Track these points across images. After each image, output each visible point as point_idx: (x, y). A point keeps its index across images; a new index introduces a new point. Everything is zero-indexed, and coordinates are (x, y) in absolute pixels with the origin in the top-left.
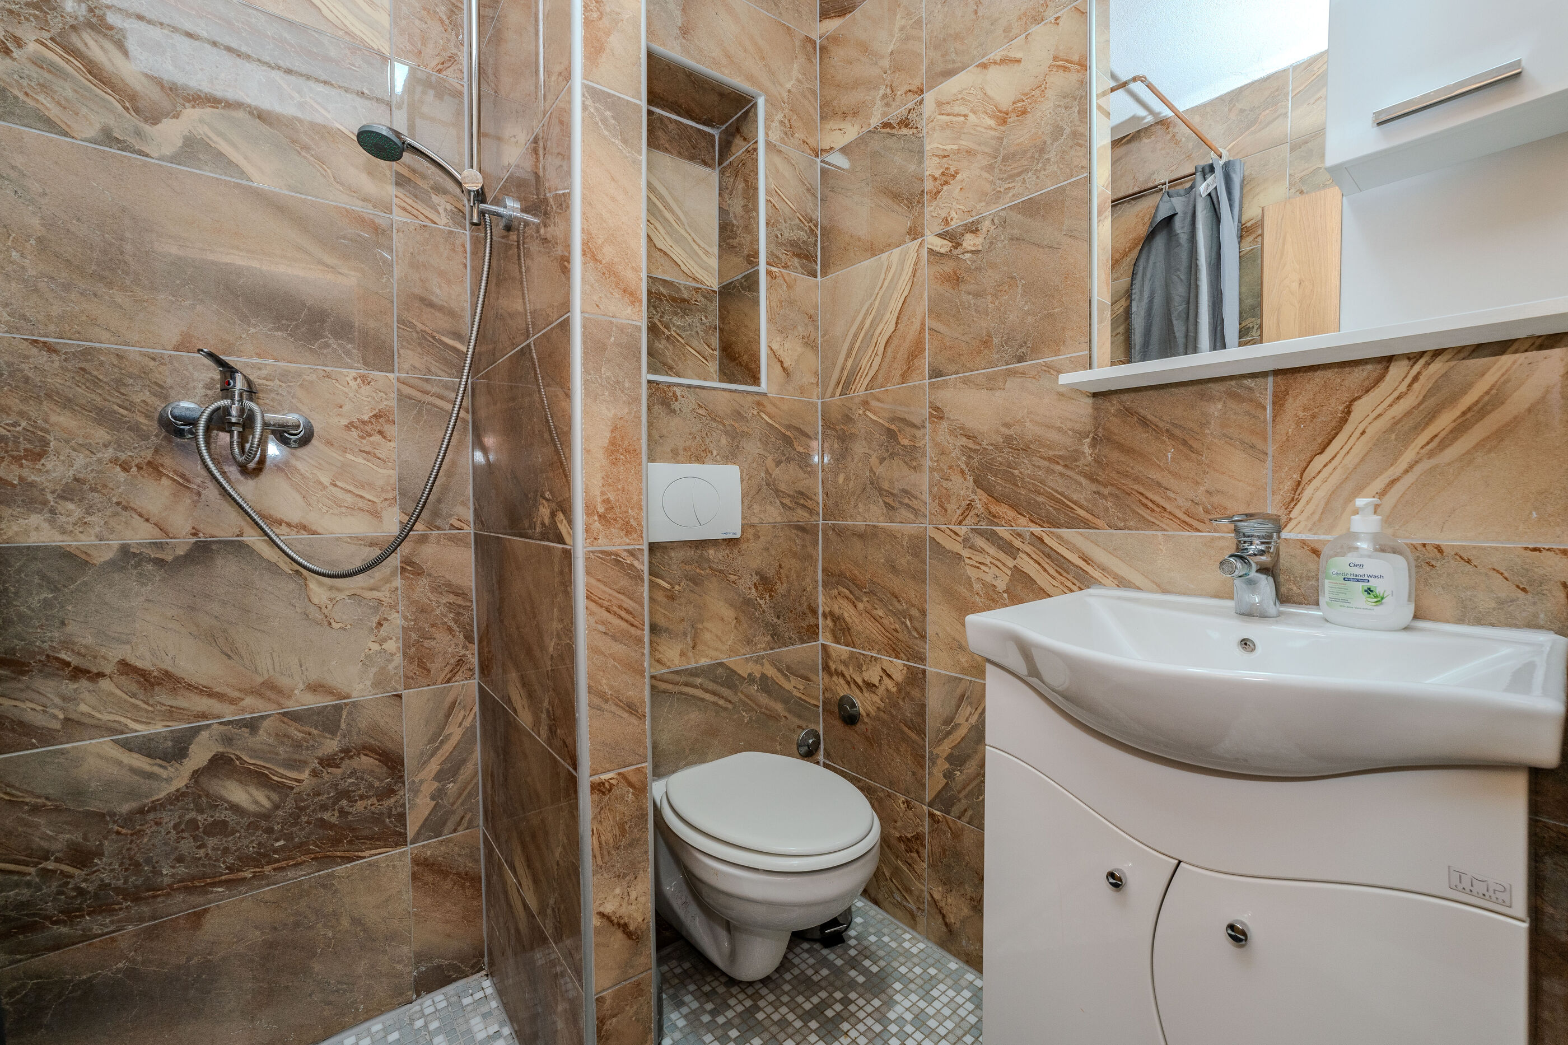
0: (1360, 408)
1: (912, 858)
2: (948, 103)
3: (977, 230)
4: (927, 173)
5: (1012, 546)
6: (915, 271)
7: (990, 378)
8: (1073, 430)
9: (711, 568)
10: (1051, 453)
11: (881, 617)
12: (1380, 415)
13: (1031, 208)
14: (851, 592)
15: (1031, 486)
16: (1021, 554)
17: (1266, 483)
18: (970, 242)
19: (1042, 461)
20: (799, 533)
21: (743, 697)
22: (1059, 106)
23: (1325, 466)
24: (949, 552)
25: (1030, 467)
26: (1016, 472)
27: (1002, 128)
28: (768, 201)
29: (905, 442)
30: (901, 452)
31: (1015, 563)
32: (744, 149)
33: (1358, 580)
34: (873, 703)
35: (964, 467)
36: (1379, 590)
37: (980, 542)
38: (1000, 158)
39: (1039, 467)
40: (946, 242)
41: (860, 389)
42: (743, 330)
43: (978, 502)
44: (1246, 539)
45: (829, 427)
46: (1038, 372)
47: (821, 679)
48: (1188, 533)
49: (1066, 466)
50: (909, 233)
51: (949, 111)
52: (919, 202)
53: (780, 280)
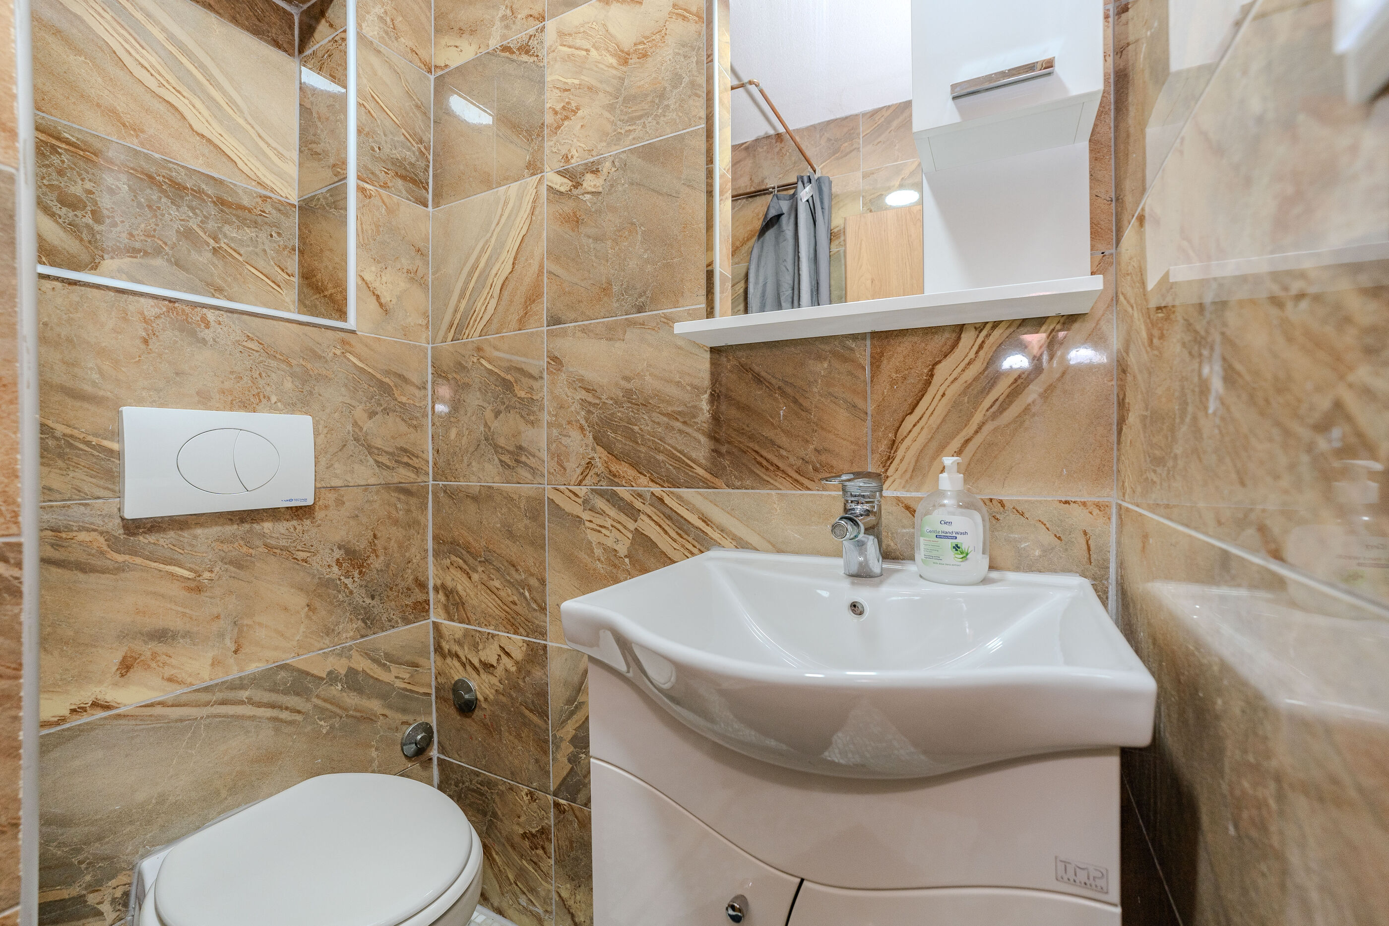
0: (942, 371)
1: (537, 855)
2: (570, 35)
3: (598, 171)
4: (548, 105)
5: (633, 507)
6: (533, 209)
7: (610, 328)
8: (691, 385)
9: (266, 545)
10: (670, 409)
11: (498, 589)
12: (956, 379)
13: (650, 153)
14: (465, 561)
15: (650, 444)
16: (642, 516)
17: (866, 442)
18: (590, 182)
19: (661, 417)
20: (402, 497)
21: (319, 702)
22: (679, 54)
23: (914, 426)
24: (569, 514)
25: (650, 423)
26: (636, 428)
27: (624, 68)
28: (360, 105)
29: (522, 394)
30: (518, 405)
31: (636, 525)
32: (330, 38)
33: (947, 537)
34: (491, 686)
35: (583, 422)
36: (964, 547)
37: (600, 503)
38: (621, 99)
39: (658, 423)
40: (566, 180)
41: (473, 335)
42: (327, 253)
43: (597, 460)
44: (853, 499)
45: (440, 376)
46: (658, 324)
47: (432, 662)
48: (800, 492)
49: (685, 423)
50: (528, 168)
51: (571, 44)
52: (538, 135)
53: (376, 201)
